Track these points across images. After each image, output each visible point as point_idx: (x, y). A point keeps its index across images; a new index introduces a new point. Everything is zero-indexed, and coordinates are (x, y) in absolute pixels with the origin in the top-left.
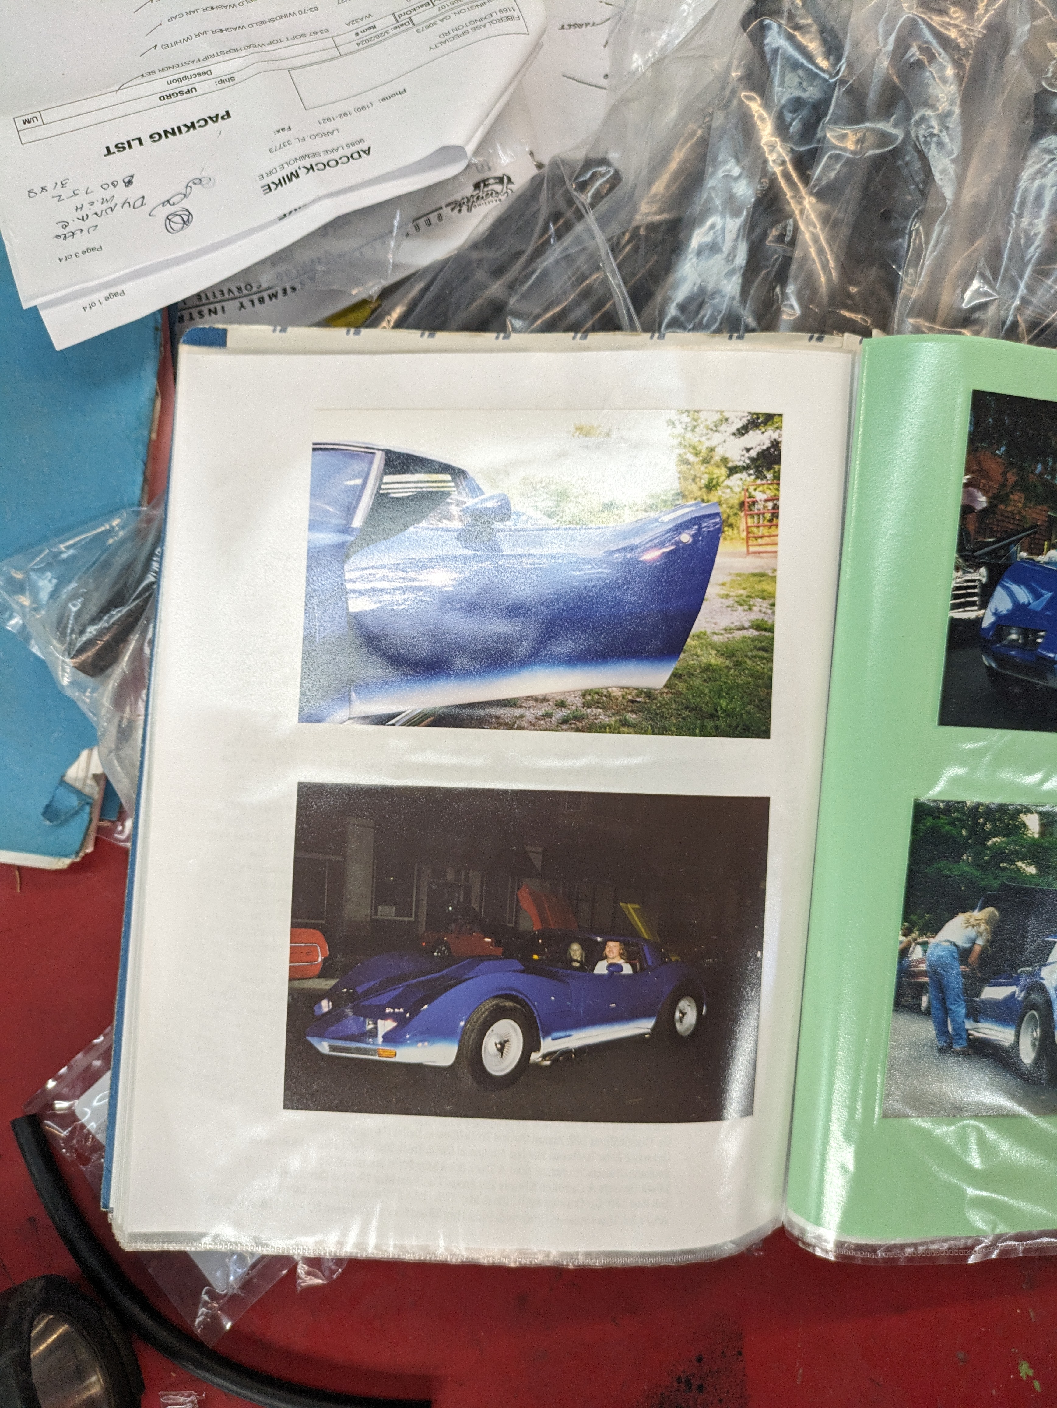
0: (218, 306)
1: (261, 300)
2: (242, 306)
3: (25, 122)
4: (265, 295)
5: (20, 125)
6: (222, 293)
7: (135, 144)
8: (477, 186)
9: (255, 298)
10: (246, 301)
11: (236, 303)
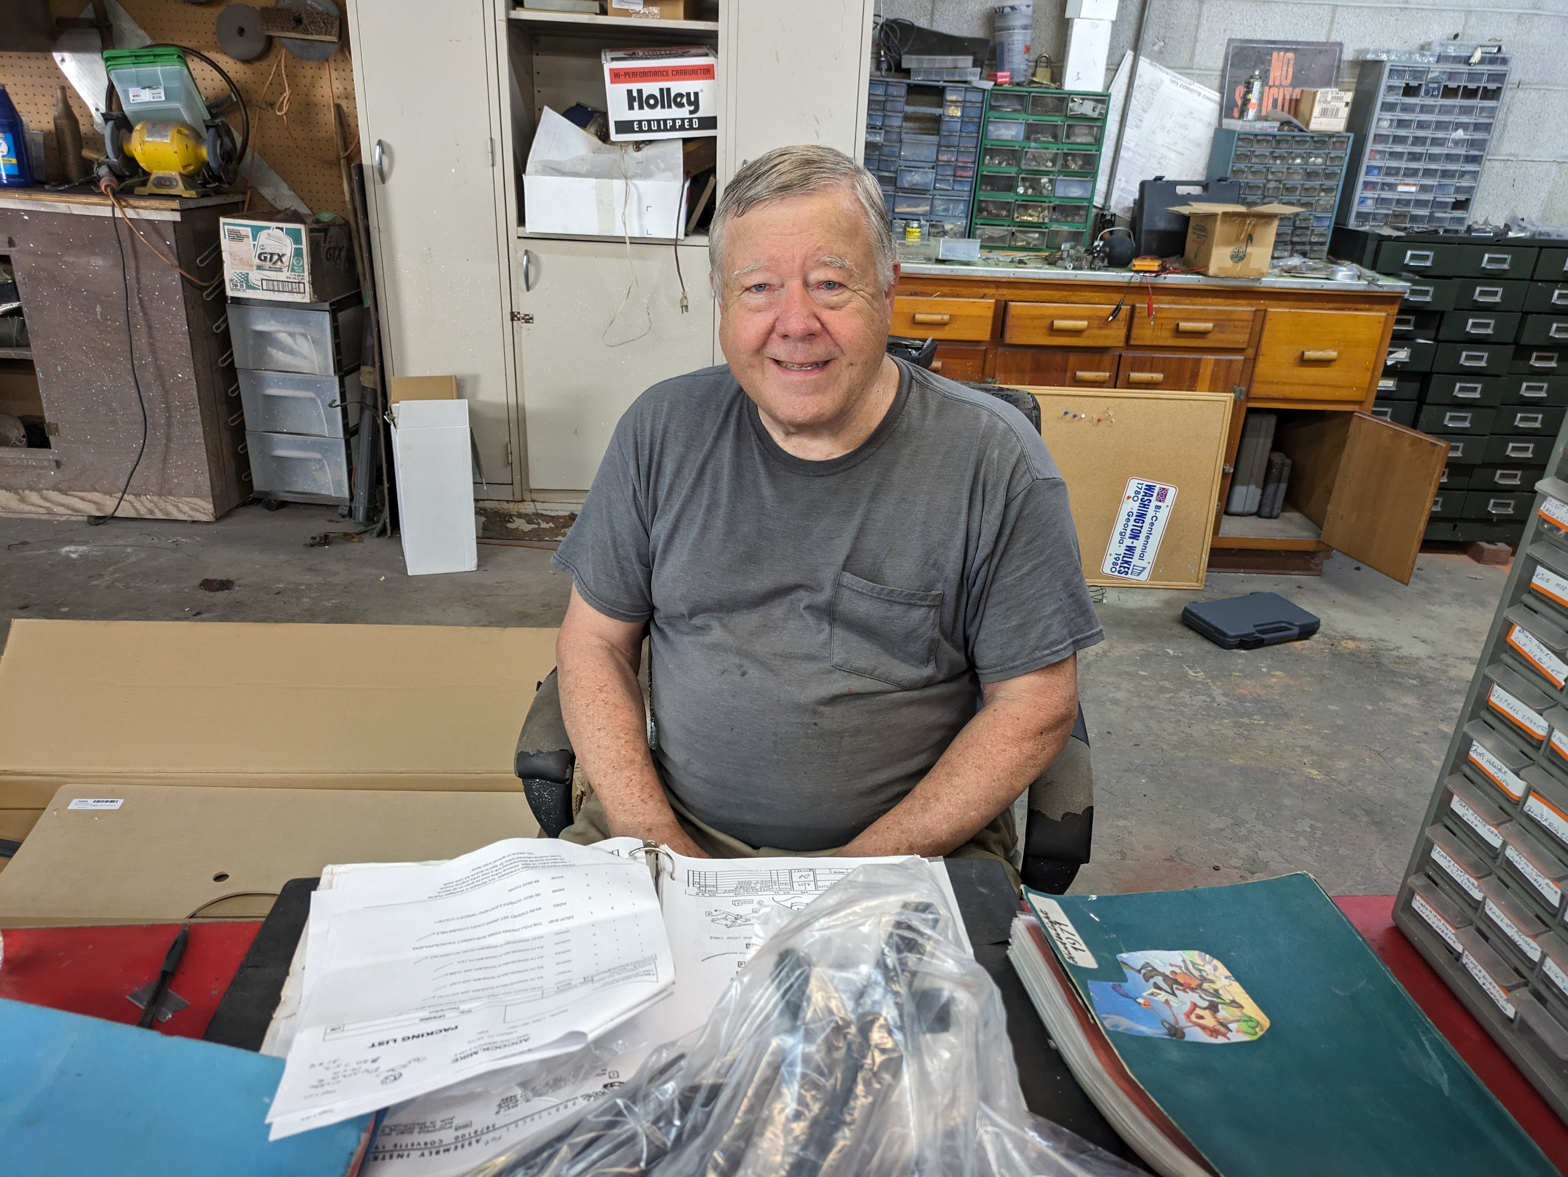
0: (406, 1153)
1: (437, 1153)
2: (423, 1155)
3: (333, 1029)
4: (442, 1149)
5: (329, 1031)
6: (413, 1145)
7: (391, 1043)
8: (605, 1086)
9: (434, 1151)
10: (426, 1152)
11: (420, 1153)
